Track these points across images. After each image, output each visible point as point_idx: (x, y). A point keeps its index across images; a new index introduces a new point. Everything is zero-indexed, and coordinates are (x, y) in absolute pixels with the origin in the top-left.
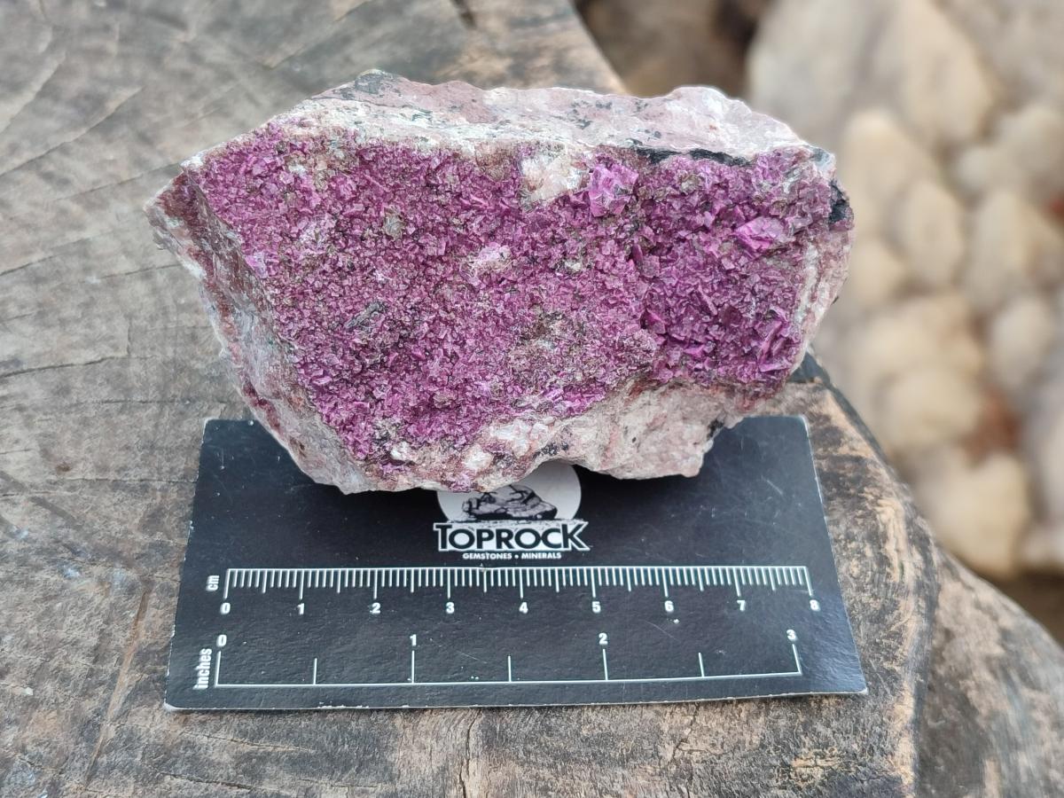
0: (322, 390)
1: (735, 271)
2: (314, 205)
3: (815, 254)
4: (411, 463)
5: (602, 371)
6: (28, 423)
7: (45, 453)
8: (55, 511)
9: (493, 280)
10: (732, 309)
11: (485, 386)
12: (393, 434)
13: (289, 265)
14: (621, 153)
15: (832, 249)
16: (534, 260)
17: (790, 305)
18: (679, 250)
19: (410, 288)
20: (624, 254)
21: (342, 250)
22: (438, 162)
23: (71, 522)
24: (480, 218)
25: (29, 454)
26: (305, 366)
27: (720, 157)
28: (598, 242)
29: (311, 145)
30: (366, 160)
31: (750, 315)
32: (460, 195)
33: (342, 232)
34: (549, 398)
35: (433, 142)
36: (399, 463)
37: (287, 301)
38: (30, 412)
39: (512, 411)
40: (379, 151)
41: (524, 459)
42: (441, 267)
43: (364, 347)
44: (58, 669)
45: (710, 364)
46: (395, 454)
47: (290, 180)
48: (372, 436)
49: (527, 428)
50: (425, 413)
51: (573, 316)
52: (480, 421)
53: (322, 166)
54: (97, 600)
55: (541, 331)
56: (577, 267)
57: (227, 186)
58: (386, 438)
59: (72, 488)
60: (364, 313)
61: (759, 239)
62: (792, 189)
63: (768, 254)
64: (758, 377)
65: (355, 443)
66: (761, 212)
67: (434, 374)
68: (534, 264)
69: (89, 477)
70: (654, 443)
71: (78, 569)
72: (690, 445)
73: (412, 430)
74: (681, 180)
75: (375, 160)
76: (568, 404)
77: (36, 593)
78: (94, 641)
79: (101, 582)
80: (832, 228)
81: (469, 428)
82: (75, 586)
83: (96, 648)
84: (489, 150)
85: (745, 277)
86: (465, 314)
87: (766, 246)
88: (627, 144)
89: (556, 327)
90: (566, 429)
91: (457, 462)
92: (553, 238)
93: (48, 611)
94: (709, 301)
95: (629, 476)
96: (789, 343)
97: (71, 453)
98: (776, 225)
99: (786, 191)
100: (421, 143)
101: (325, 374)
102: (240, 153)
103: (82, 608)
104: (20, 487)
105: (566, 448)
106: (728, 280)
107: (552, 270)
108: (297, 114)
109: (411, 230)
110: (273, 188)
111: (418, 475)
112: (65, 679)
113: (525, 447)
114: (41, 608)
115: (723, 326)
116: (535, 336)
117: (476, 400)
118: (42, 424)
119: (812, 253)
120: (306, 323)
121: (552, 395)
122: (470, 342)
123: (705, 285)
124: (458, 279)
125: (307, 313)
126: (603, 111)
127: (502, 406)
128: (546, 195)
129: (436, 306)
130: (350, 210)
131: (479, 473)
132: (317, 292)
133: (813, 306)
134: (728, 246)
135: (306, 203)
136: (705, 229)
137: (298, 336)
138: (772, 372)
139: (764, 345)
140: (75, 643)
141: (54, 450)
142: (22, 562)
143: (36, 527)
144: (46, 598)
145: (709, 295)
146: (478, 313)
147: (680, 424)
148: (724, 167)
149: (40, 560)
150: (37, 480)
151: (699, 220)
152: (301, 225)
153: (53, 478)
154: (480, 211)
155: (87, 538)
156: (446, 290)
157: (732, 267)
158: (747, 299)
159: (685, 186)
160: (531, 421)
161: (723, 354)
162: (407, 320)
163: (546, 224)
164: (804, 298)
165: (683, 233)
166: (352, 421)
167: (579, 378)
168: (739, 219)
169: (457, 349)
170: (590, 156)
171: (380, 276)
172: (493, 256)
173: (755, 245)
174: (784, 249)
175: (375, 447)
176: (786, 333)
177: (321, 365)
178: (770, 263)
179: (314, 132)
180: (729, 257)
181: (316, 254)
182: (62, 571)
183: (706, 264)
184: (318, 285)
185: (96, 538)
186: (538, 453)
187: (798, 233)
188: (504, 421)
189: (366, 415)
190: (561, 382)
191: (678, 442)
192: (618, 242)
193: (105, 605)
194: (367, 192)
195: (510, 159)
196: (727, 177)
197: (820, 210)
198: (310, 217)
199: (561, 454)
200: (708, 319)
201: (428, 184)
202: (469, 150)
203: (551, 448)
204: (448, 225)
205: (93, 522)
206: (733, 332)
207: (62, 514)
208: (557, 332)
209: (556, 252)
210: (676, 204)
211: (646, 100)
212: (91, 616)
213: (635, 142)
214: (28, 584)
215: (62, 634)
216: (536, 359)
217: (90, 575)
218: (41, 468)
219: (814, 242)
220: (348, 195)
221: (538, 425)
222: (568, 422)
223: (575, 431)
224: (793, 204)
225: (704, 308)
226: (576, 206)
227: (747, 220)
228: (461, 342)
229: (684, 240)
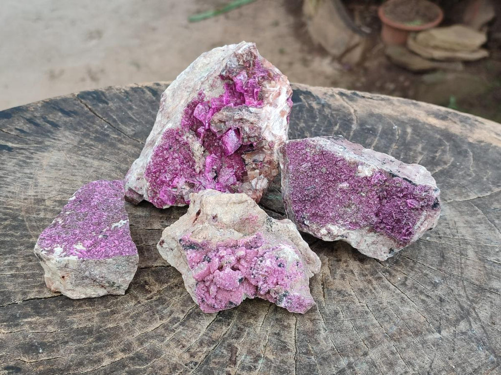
0: (294, 201)
1: (403, 210)
2: (308, 159)
3: (426, 214)
4: (308, 226)
5: (360, 221)
6: (491, 307)
7: (491, 317)
8: (485, 332)
9: (343, 191)
10: (399, 219)
11: (331, 214)
12: (306, 217)
13: (297, 171)
14: (385, 172)
15: (431, 214)
16: (354, 189)
17: (414, 224)
18: (392, 200)
19: (323, 185)
20: (377, 196)
21: (311, 172)
22: (339, 159)
23: (488, 337)
24: (345, 175)
25: (487, 314)
26: (292, 194)
27: (410, 182)
28: (371, 191)
29: (313, 146)
30: (323, 153)
31: (404, 222)
32: (341, 168)
33: (312, 168)
34: (345, 223)
35: (340, 155)
36: (306, 225)
37: (294, 178)
38: (493, 305)
39: (336, 223)
40: (327, 152)
41: (335, 236)
42: (331, 183)
43: (307, 195)
44: (464, 367)
45: (391, 232)
46: (305, 222)
47: (305, 152)
48: (302, 216)
49: (338, 228)
50: (315, 216)
51: (358, 206)
52: (327, 222)
53: (313, 152)
54: (483, 359)
55: (349, 206)
56: (364, 195)
57: (291, 149)
58: (304, 218)
59: (493, 330)
60: (310, 187)
61: (411, 204)
62: (424, 195)
63: (413, 209)
64: (402, 239)
65: (297, 216)
66: (414, 198)
67: (320, 207)
68: (354, 190)
69: (498, 330)
70: (373, 248)
71: (482, 349)
72: (383, 252)
73: (311, 218)
74: (397, 183)
75: (325, 154)
76: (350, 226)
77: (469, 347)
78: (476, 367)
79: (486, 355)
80: (433, 209)
81: (324, 223)
82: (479, 352)
83: (476, 369)
84: (352, 160)
85: (405, 212)
86: (333, 196)
87: (412, 207)
88: (388, 170)
89: (353, 207)
90: (348, 233)
91: (319, 230)
92: (360, 186)
93: (469, 353)
94: (394, 215)
95: (364, 254)
96: (410, 233)
97: (498, 321)
98: (417, 203)
99: (423, 195)
100: (337, 154)
101: (296, 198)
102: (297, 143)
103: (478, 358)
104: (480, 321)
105: (346, 237)
106: (401, 212)
107: (358, 193)
108: (313, 139)
109: (328, 172)
110: (301, 152)
111: (309, 230)
112: (464, 370)
113: (336, 233)
114: (468, 351)
115: (396, 223)
116: (347, 207)
117: (328, 217)
118: (494, 309)
119: (425, 213)
120: (296, 185)
121: (347, 223)
122: (331, 203)
123: (394, 211)
124: (335, 187)
125: (297, 183)
126: (391, 162)
127: (334, 221)
128: (362, 175)
129: (327, 192)
130: (315, 163)
131: (323, 235)
132: (301, 179)
133: (421, 227)
134: (403, 203)
135: (306, 158)
136: (399, 197)
137: (293, 187)
138: (405, 239)
139: (404, 231)
140: (472, 364)
141: (494, 318)
142: (470, 338)
143: (478, 332)
144: (471, 350)
145: (395, 214)
146: (336, 197)
147: (382, 245)
148: (410, 184)
149: (475, 340)
150: (485, 322)
151: (399, 195)
152: (303, 163)
153: (489, 324)
154: (345, 174)
155: (490, 343)
156: (331, 189)
157: (402, 208)
158: (404, 218)
159: (397, 185)
160: (339, 227)
161: (394, 230)
162: (319, 192)
163: (359, 182)
164: (418, 224)
165: (394, 197)
166: (298, 211)
167: (354, 221)
168: (408, 198)
169: (328, 203)
170: (377, 170)
171: (317, 181)
172: (345, 185)
173: (409, 205)
174: (417, 209)
175: (301, 219)
176: (410, 230)
177: (296, 196)
178: (413, 211)
179: (315, 144)
180: (403, 206)
181: (304, 170)
182: (478, 346)
183: (396, 206)
184: (302, 177)
185: (492, 345)
186: (339, 236)
187: (422, 206)
188: (333, 224)
189: (302, 211)
190: (349, 220)
191: (380, 250)
192: (376, 192)
193: (484, 361)
194: (321, 161)
195: (356, 164)
196: (409, 186)
197: (430, 203)
198: (307, 162)
199: (345, 238)
200: (393, 219)
201: (335, 164)
202: (348, 159)
203: (343, 236)
204: (337, 174)
205: (493, 341)
206: (398, 225)
207: (487, 334)
208: (353, 208)
209: (360, 190)
210: (394, 189)
211: (404, 163)
212: (479, 361)
213: (391, 171)
214: (468, 344)
215: (469, 360)
216: (345, 212)
217: (485, 352)
218: (488, 319)
219: (426, 210)
220: (316, 159)
221: (341, 229)
222: (349, 231)
223: (350, 234)
224: (423, 199)
225: (392, 216)
226: (368, 180)
227: (411, 199)
228: (329, 202)
229: (394, 198)
